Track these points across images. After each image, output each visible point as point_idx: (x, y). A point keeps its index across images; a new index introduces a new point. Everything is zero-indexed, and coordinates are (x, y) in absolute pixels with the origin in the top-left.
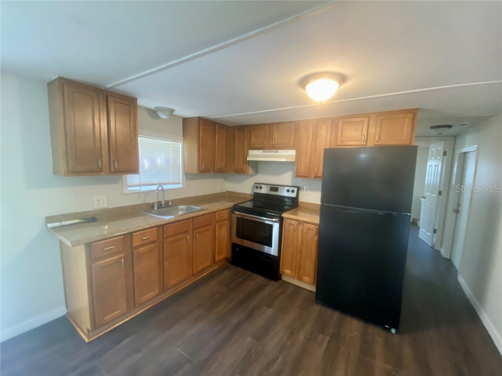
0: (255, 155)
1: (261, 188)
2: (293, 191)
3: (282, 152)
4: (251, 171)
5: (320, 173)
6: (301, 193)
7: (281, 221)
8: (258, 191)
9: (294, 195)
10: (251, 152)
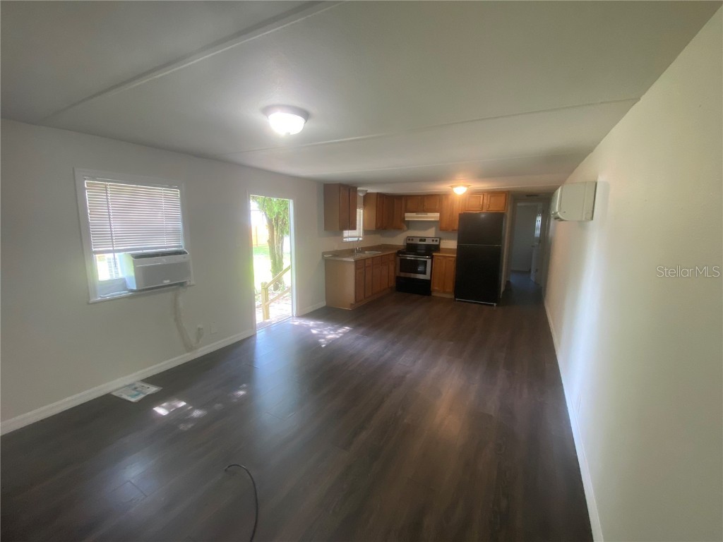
0: (410, 216)
1: (412, 240)
2: (436, 241)
3: (430, 214)
4: (405, 228)
5: (456, 227)
6: (442, 242)
7: (432, 258)
8: (410, 242)
9: (437, 243)
10: (407, 215)
